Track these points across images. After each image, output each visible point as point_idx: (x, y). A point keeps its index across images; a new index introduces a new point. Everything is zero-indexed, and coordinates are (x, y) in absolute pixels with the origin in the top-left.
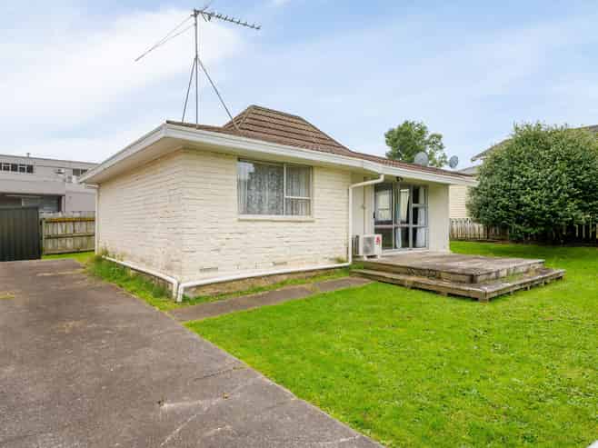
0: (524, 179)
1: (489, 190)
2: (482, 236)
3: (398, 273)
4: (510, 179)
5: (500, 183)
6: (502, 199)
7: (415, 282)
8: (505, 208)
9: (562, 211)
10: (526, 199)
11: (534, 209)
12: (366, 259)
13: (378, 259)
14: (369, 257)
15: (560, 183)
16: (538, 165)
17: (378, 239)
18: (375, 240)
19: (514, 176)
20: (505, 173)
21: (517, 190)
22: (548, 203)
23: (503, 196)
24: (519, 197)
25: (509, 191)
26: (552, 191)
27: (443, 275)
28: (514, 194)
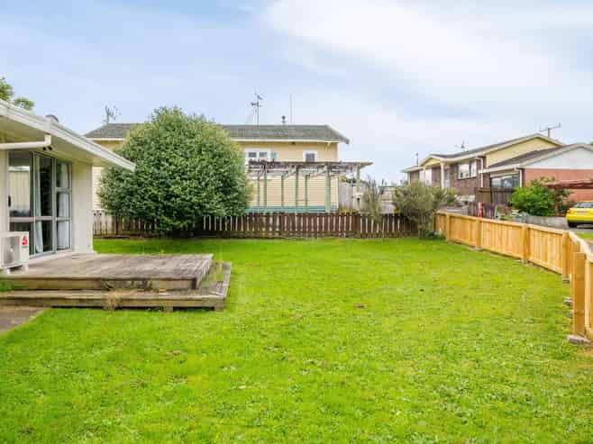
0: (173, 167)
1: (135, 177)
2: (110, 232)
3: (80, 290)
4: (158, 166)
5: (147, 169)
6: (151, 188)
7: (122, 300)
8: (154, 198)
9: (208, 203)
10: (176, 189)
11: (184, 200)
12: (8, 273)
13: (26, 272)
14: (13, 269)
15: (207, 174)
16: (185, 153)
17: (24, 239)
18: (21, 242)
19: (163, 163)
20: (152, 158)
21: (166, 178)
22: (197, 194)
23: (151, 184)
24: (169, 187)
25: (157, 179)
26: (200, 183)
27: (156, 284)
28: (161, 183)
